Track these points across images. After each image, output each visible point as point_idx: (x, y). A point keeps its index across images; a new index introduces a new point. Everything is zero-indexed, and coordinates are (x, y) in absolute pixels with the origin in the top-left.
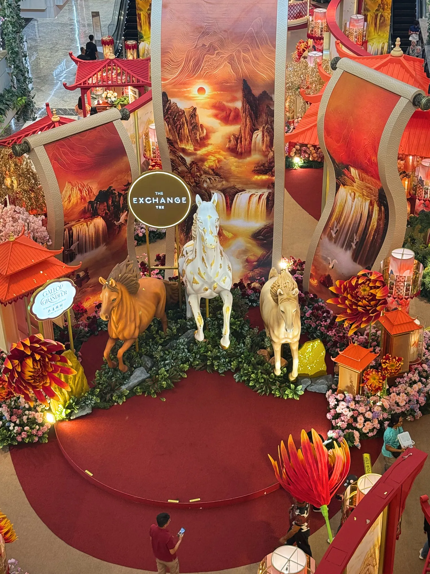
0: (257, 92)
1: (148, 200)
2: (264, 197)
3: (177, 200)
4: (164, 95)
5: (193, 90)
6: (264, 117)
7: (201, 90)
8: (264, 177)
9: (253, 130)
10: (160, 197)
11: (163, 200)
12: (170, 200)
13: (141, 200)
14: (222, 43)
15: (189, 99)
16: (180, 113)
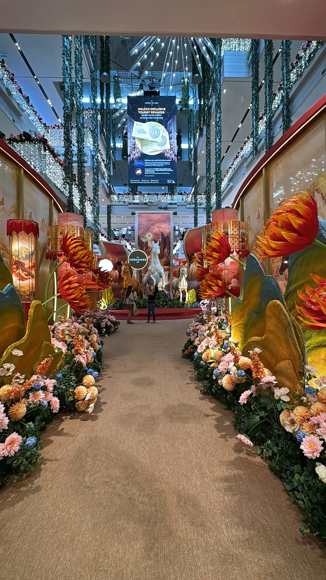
0: (165, 236)
1: (134, 260)
2: (167, 274)
3: (143, 260)
4: (138, 237)
5: (147, 236)
6: (168, 244)
7: (149, 236)
8: (167, 267)
9: (164, 248)
10: (138, 258)
11: (139, 260)
12: (141, 260)
13: (132, 259)
14: (155, 223)
15: (146, 238)
16: (143, 243)
